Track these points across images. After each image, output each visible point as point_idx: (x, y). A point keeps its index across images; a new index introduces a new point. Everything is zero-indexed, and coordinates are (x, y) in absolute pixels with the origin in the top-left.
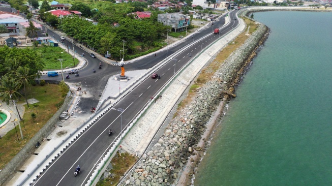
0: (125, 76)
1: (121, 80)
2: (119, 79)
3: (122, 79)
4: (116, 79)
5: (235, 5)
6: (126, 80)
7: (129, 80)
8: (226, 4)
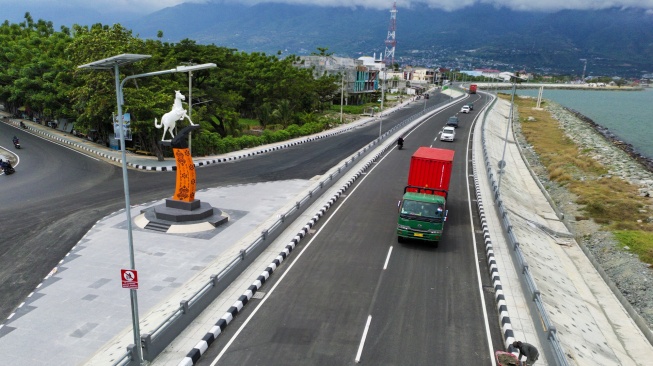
0: (197, 205)
1: (174, 228)
2: (160, 222)
3: (181, 220)
4: (142, 222)
5: (445, 78)
6: (205, 226)
7: (221, 224)
8: (427, 73)
